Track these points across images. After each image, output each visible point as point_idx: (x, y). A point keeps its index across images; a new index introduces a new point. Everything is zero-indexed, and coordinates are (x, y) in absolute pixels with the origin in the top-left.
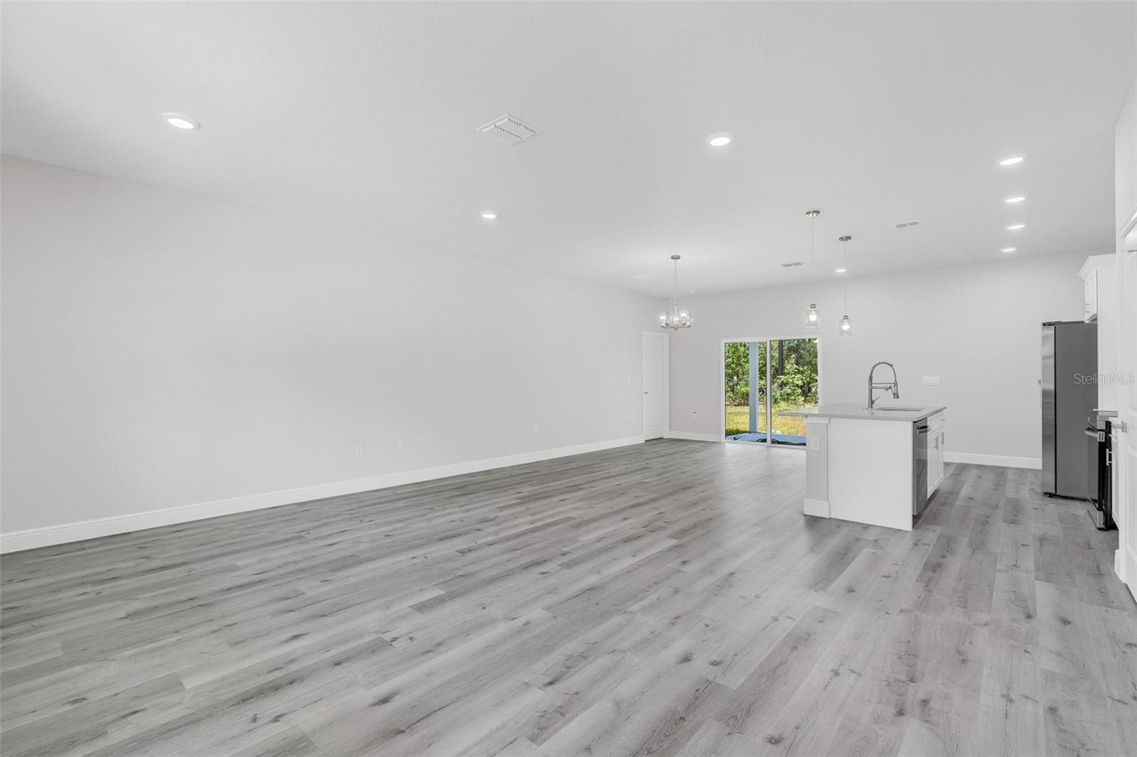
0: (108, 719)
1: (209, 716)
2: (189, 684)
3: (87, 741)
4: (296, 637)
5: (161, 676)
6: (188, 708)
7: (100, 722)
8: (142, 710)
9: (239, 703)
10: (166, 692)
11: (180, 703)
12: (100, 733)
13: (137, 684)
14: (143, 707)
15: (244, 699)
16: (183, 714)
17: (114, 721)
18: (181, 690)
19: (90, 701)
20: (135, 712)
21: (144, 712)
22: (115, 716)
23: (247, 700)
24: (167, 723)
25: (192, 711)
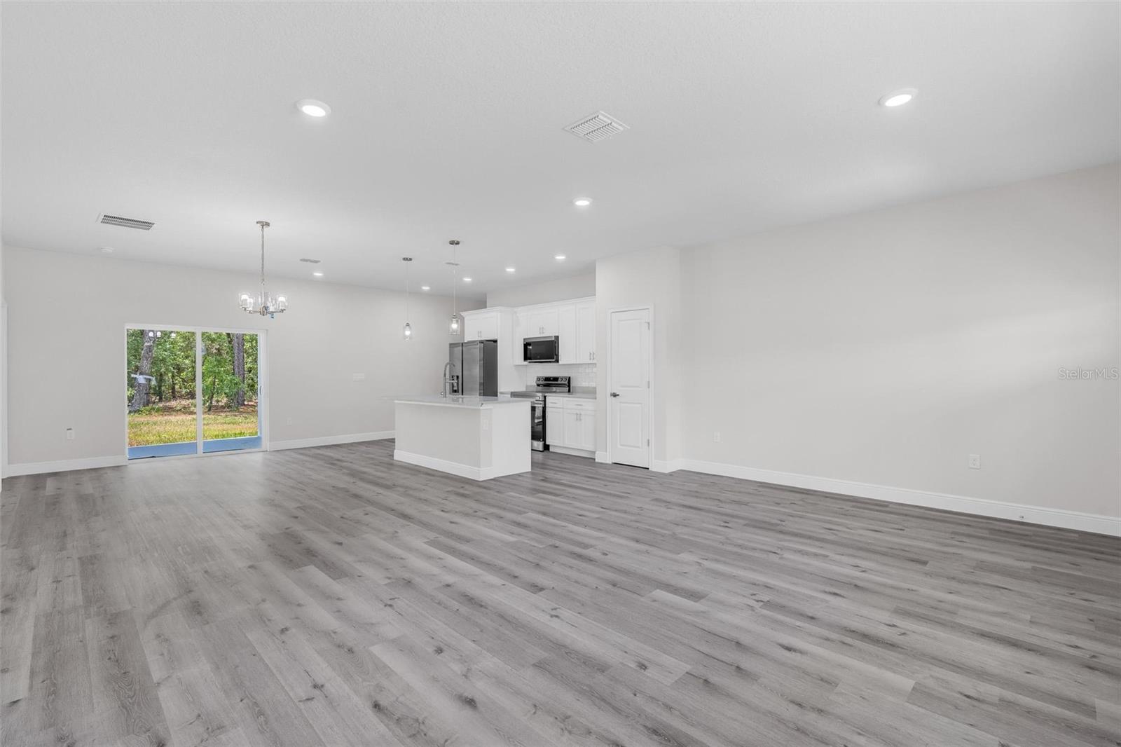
0: (992, 709)
1: (924, 655)
2: (908, 684)
3: (1018, 705)
4: (789, 649)
5: (920, 709)
6: (930, 670)
7: (1000, 712)
8: (961, 694)
9: (898, 647)
10: (933, 692)
11: (931, 676)
12: (1005, 704)
13: (946, 720)
14: (959, 696)
15: (892, 646)
16: (938, 669)
17: (989, 703)
18: (920, 684)
19: (997, 739)
20: (968, 697)
21: (961, 691)
22: (984, 706)
23: (891, 645)
24: (954, 672)
25: (930, 666)
